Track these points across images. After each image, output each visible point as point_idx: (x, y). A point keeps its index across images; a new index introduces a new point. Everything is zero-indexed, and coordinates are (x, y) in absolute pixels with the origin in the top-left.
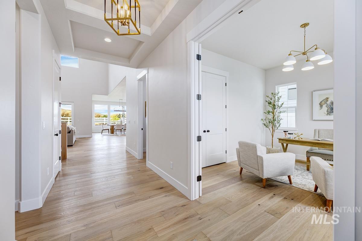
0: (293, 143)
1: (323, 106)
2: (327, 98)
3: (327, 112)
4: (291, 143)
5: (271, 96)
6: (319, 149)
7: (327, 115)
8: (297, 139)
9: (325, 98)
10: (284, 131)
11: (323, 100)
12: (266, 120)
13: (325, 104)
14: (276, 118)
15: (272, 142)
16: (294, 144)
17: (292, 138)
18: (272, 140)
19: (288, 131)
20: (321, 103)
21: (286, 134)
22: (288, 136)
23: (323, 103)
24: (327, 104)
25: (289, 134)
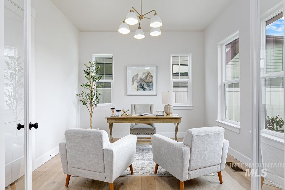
0: (122, 122)
1: (135, 81)
2: (138, 74)
3: (137, 87)
4: (119, 121)
5: (88, 65)
6: (136, 124)
7: (137, 90)
8: (124, 117)
9: (136, 74)
10: (111, 108)
11: (134, 75)
12: (83, 96)
13: (136, 80)
14: (95, 93)
15: (91, 123)
16: (120, 123)
17: (120, 116)
18: (91, 120)
19: (115, 108)
20: (133, 79)
21: (113, 112)
22: (116, 114)
23: (135, 78)
24: (137, 80)
25: (117, 111)
